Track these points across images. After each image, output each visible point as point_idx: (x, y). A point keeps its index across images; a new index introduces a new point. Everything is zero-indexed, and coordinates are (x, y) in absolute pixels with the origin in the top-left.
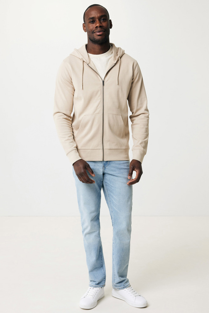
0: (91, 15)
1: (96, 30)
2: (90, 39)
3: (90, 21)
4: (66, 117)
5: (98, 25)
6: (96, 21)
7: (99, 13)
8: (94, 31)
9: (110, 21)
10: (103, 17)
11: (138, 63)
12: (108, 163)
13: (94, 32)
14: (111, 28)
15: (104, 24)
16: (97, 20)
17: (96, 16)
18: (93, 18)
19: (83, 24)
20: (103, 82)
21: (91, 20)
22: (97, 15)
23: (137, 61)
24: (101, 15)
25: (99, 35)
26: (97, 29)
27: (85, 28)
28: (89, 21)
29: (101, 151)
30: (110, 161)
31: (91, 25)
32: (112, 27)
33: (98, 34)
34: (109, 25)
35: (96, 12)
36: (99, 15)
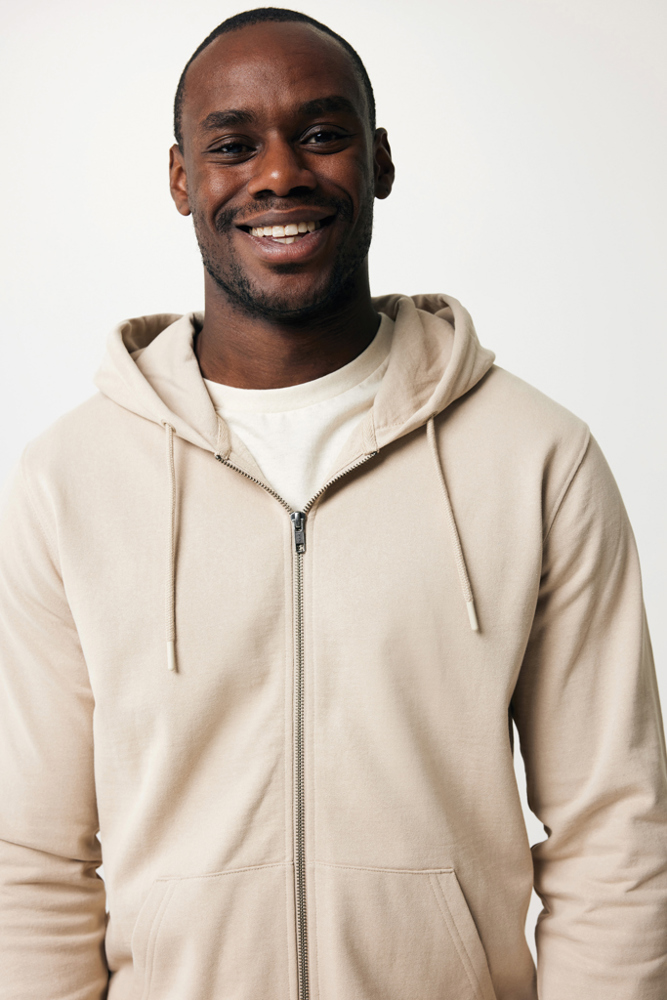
0: (228, 89)
2: (220, 282)
6: (264, 141)
7: (292, 82)
9: (381, 136)
10: (317, 114)
11: (597, 437)
14: (383, 192)
15: (330, 168)
16: (274, 136)
17: (269, 105)
18: (238, 119)
19: (171, 152)
21: (223, 131)
22: (275, 93)
23: (586, 428)
24: (305, 96)
27: (181, 185)
32: (395, 186)
34: (371, 173)
36: (287, 99)
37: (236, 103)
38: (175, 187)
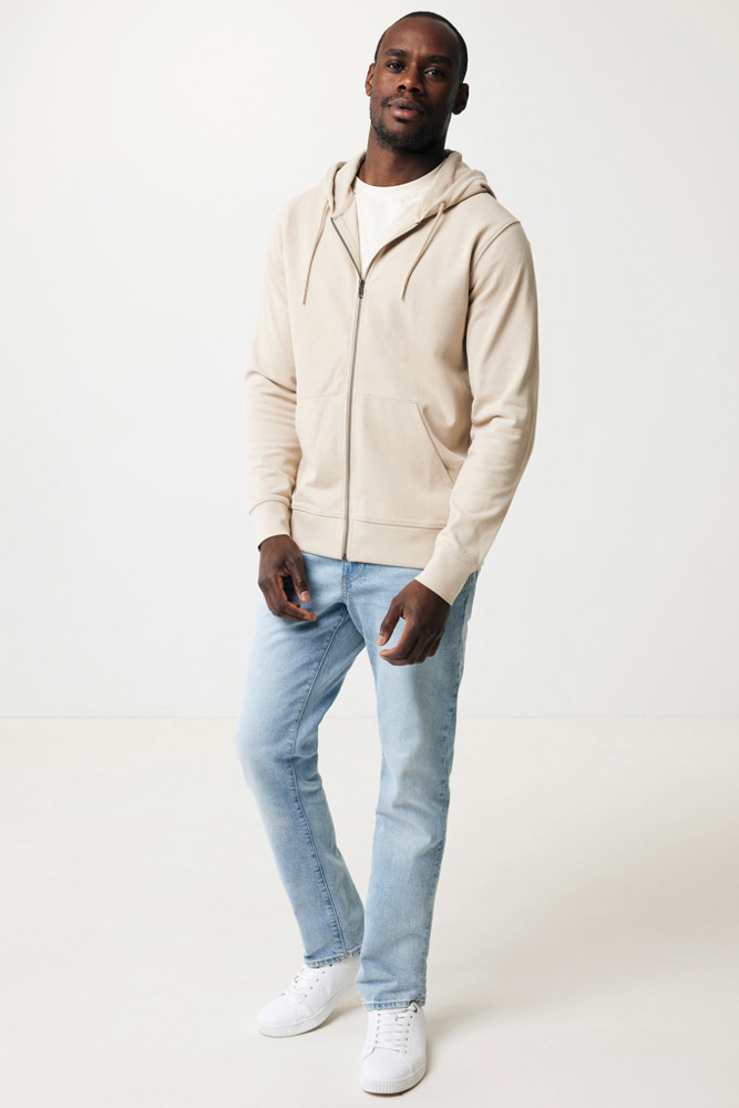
0: (401, 41)
1: (397, 96)
2: (376, 129)
3: (390, 60)
4: (275, 389)
5: (407, 82)
6: (408, 67)
7: (428, 45)
8: (388, 99)
10: (435, 62)
12: (360, 568)
13: (390, 103)
14: (458, 112)
15: (431, 88)
16: (414, 64)
17: (415, 52)
18: (402, 54)
19: (371, 66)
20: (362, 283)
21: (394, 58)
22: (420, 48)
24: (431, 53)
25: (399, 120)
26: (402, 95)
27: (370, 82)
28: (386, 60)
29: (342, 523)
30: (365, 564)
31: (390, 75)
33: (398, 113)
34: (453, 100)
35: (421, 37)
36: (424, 51)
37: (403, 47)
38: (367, 83)
